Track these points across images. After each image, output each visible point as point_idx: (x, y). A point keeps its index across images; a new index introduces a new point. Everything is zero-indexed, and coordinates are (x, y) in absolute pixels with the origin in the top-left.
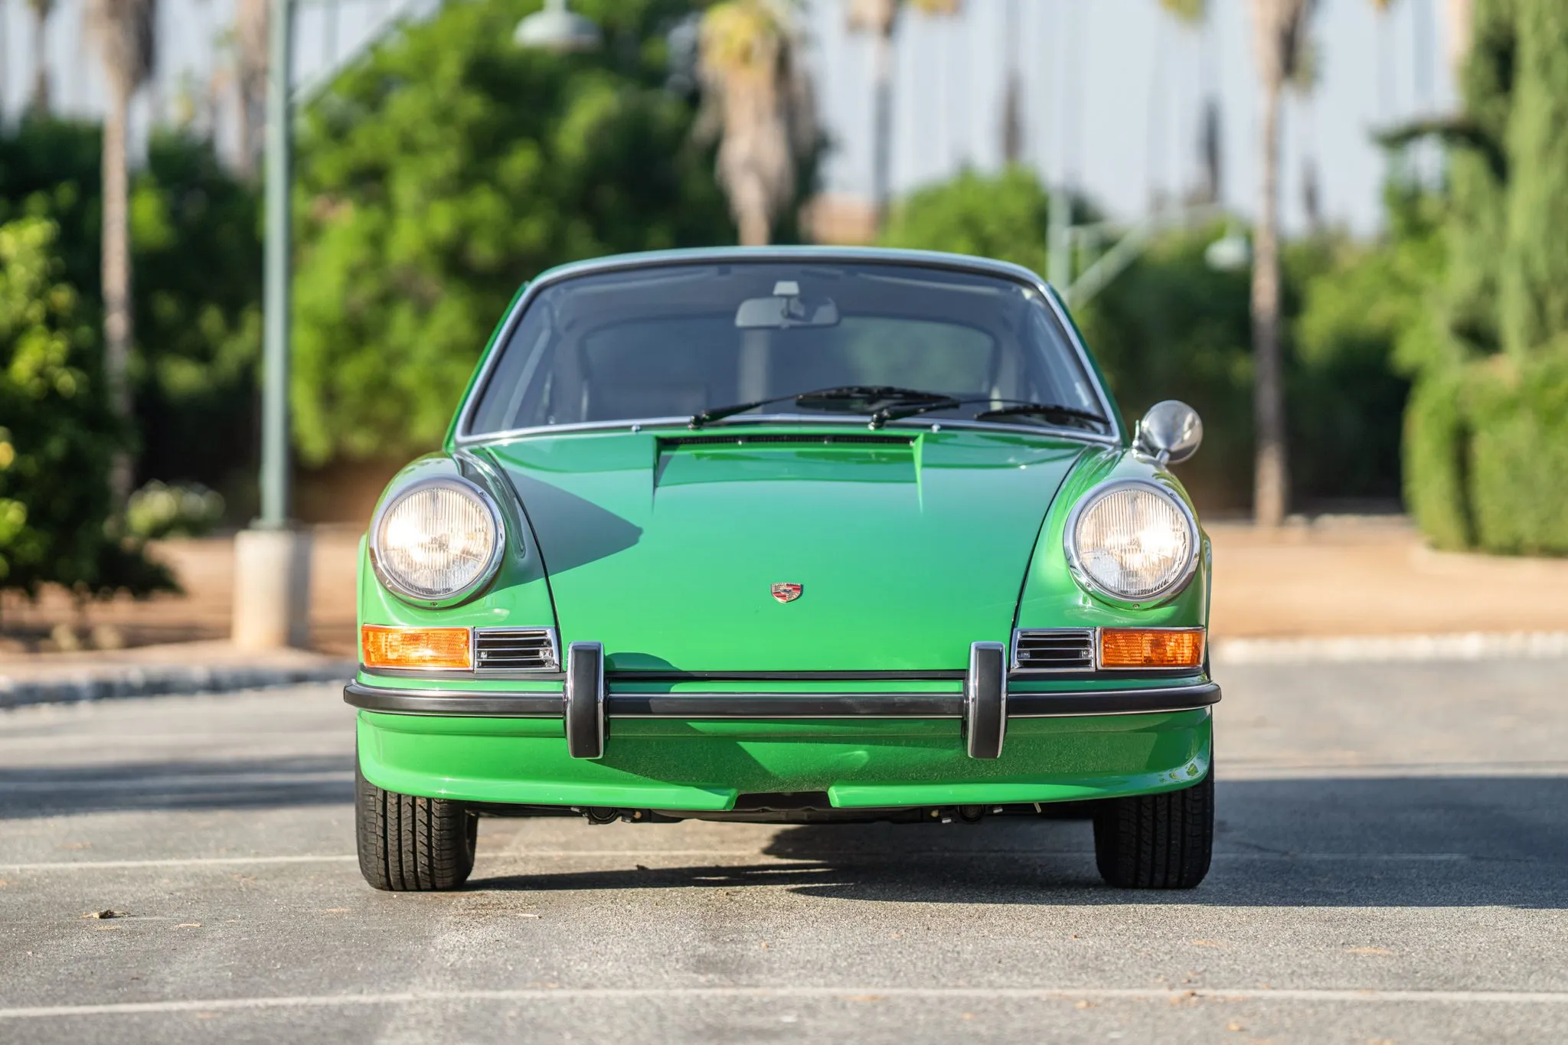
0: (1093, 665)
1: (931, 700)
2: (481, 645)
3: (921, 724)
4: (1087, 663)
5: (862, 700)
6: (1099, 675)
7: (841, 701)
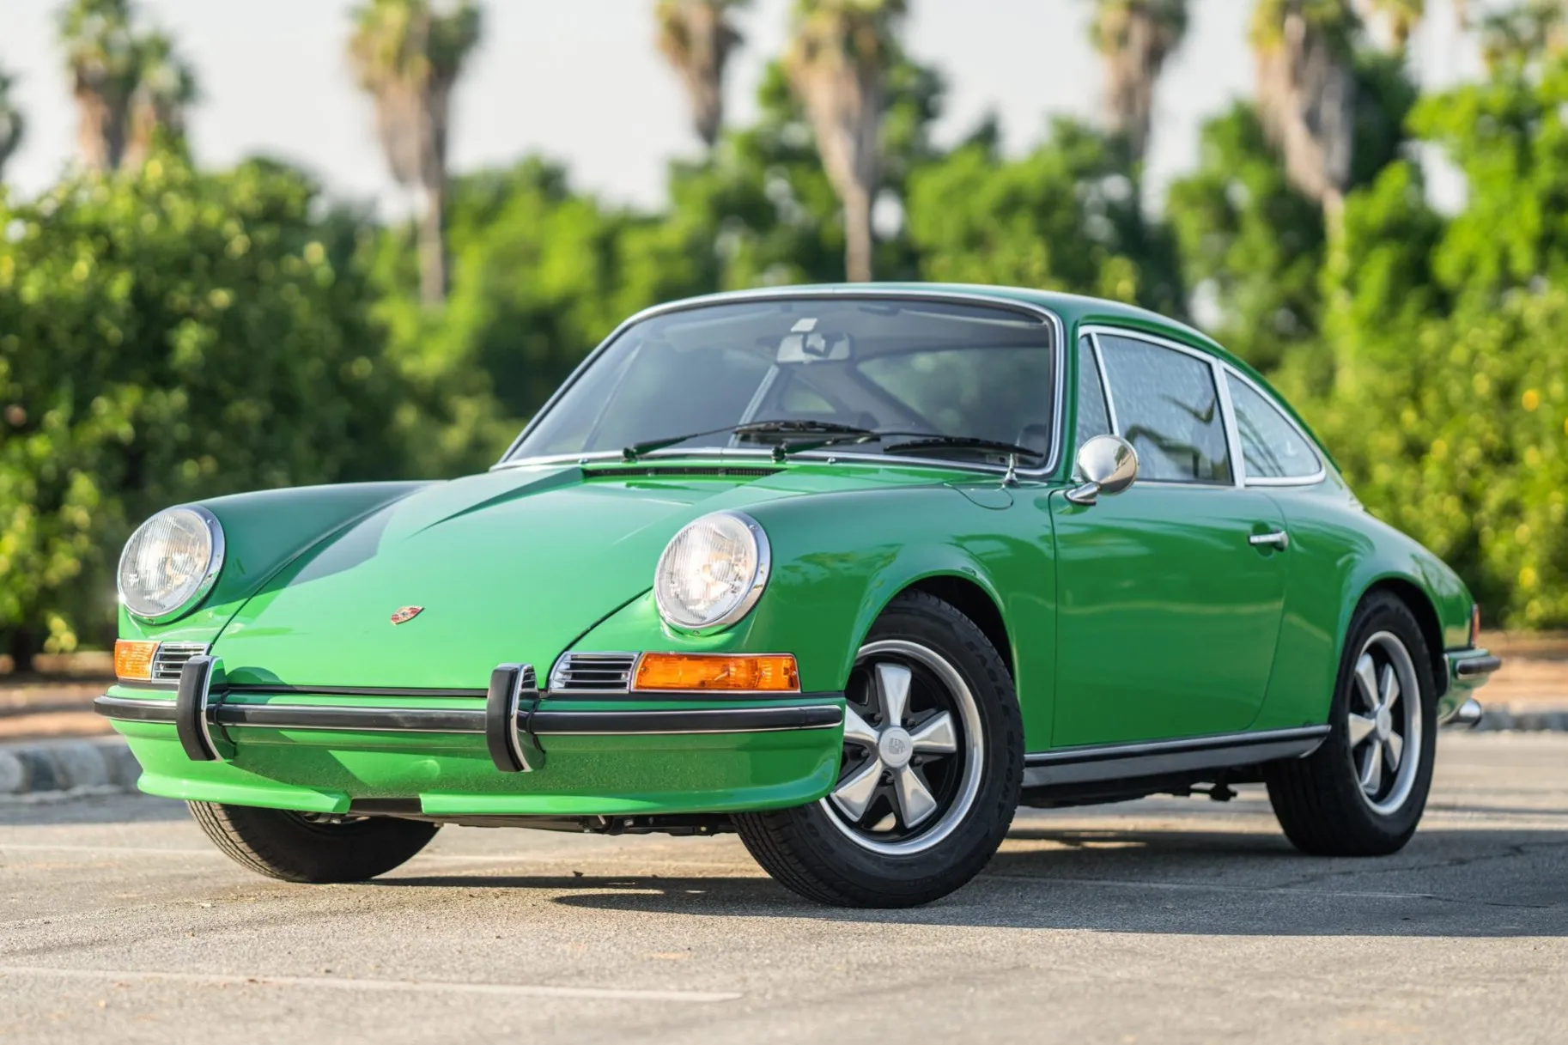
0: (628, 688)
1: (463, 716)
2: (163, 657)
3: (463, 738)
4: (623, 685)
5: (406, 715)
6: (633, 697)
7: (391, 715)
